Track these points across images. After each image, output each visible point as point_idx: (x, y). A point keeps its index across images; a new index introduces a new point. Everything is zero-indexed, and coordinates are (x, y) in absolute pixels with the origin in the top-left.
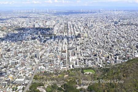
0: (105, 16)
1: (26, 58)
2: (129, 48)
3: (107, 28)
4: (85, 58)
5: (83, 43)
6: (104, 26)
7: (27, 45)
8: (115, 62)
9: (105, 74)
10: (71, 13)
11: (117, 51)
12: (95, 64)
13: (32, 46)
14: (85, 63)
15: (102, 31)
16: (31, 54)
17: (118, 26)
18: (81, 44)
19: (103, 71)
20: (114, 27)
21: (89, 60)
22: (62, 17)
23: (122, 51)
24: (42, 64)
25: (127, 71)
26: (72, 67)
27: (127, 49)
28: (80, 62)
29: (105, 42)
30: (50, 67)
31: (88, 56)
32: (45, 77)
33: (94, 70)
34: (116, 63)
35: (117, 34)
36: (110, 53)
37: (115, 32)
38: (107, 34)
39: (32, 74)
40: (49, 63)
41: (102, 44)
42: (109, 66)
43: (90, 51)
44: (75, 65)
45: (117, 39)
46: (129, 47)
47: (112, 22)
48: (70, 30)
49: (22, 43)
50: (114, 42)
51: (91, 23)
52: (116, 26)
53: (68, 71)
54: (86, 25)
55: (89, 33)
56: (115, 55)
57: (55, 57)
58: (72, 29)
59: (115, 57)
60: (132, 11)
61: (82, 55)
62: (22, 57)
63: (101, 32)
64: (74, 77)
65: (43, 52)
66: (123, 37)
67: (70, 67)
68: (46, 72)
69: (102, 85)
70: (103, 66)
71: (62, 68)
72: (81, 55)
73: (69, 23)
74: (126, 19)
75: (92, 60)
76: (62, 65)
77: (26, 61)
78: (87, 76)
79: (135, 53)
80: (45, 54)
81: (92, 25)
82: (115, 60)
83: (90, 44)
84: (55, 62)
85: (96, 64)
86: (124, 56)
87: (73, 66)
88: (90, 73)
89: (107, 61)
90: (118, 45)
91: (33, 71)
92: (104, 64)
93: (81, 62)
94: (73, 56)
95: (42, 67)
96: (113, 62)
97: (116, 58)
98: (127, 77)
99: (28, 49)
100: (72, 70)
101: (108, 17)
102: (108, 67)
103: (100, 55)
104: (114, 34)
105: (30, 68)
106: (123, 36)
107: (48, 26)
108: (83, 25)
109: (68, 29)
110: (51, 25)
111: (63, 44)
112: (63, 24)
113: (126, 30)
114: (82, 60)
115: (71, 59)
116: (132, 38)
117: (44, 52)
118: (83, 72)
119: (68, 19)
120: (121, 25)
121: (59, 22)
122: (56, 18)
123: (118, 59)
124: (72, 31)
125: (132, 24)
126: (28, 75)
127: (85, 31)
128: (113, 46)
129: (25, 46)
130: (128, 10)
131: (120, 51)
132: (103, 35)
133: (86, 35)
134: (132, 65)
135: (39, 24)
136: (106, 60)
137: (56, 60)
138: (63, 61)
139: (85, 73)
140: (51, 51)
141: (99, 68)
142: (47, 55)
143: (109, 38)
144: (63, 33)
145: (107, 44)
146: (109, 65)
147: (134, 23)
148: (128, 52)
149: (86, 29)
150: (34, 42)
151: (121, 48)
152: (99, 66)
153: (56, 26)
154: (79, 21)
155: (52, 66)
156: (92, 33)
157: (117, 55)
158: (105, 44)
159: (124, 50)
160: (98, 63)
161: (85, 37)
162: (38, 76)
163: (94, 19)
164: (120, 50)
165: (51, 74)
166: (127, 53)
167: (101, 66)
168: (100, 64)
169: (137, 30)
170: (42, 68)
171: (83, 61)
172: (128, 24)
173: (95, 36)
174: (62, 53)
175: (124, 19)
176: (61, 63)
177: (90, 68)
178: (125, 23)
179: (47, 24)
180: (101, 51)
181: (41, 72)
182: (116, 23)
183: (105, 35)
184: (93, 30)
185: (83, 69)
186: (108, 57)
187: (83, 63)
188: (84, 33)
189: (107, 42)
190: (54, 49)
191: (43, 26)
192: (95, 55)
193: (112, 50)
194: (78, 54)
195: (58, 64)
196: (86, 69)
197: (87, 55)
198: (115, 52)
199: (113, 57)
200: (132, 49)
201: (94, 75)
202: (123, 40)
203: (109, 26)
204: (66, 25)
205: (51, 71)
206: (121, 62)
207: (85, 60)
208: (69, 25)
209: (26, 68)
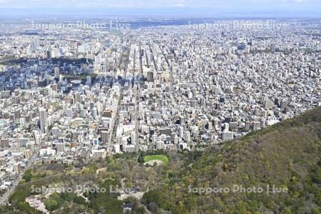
0: (219, 32)
1: (16, 130)
2: (258, 105)
3: (219, 59)
4: (152, 128)
5: (155, 95)
6: (212, 55)
7: (23, 100)
8: (221, 136)
9: (189, 164)
10: (144, 23)
11: (230, 111)
12: (173, 142)
13: (35, 101)
14: (151, 141)
15: (206, 67)
16: (28, 119)
17: (245, 54)
18: (151, 96)
19: (187, 158)
20: (236, 56)
21: (162, 132)
22: (120, 34)
23: (241, 111)
24: (50, 143)
25: (234, 158)
26: (118, 150)
27: (254, 106)
28: (140, 137)
29: (207, 92)
30: (67, 149)
31: (160, 125)
32: (50, 172)
33: (168, 156)
34: (221, 138)
35: (239, 73)
36: (212, 118)
37: (235, 68)
38: (216, 74)
39: (23, 167)
40: (67, 141)
41: (199, 97)
42: (204, 146)
43: (168, 113)
44: (126, 146)
45: (237, 83)
46: (259, 103)
47: (233, 44)
48: (132, 63)
49: (13, 94)
50: (227, 91)
51: (183, 47)
52: (239, 55)
53: (107, 158)
54: (173, 52)
55: (174, 71)
56: (223, 122)
57: (84, 127)
58: (138, 61)
59: (223, 125)
60: (283, 20)
61: (149, 122)
62: (6, 128)
63: (203, 68)
64: (117, 171)
65: (58, 116)
66: (250, 80)
67: (114, 150)
68: (56, 162)
69: (175, 190)
70: (191, 146)
71: (93, 151)
72: (146, 121)
73: (135, 47)
74: (266, 39)
75: (168, 132)
76: (98, 145)
77: (14, 136)
78: (147, 169)
79: (270, 115)
80: (62, 120)
81: (185, 53)
82: (220, 132)
83: (172, 97)
84: (82, 139)
85: (176, 142)
86: (244, 124)
87: (121, 146)
88: (155, 164)
89: (202, 136)
90: (236, 98)
91: (25, 160)
92: (195, 141)
93: (143, 138)
94: (127, 124)
95: (50, 151)
96: (216, 137)
97: (223, 128)
98: (230, 170)
99: (25, 108)
100: (117, 156)
101: (225, 34)
102: (202, 149)
103: (188, 121)
104: (232, 73)
105: (19, 154)
106: (251, 77)
107: (82, 54)
108: (165, 52)
109: (128, 61)
110: (89, 53)
111: (109, 96)
112: (118, 50)
113: (261, 63)
114: (145, 134)
115: (119, 132)
116: (270, 81)
117: (61, 116)
118: (141, 161)
119: (134, 38)
120: (251, 52)
121: (109, 46)
122: (106, 35)
123: (226, 131)
124: (138, 66)
125: (277, 50)
126: (11, 170)
127: (166, 67)
128: (222, 100)
129: (18, 102)
130: (274, 19)
131: (236, 112)
132: (207, 76)
133: (166, 75)
134: (247, 144)
135: (61, 51)
136: (201, 133)
137: (85, 134)
138: (99, 136)
139: (145, 164)
140: (78, 113)
141: (178, 152)
142: (66, 123)
143: (217, 82)
144: (115, 71)
145: (211, 97)
146: (205, 143)
147: (281, 49)
148: (254, 113)
149: (169, 61)
150: (42, 92)
151: (241, 104)
152: (182, 146)
153: (100, 55)
154: (158, 42)
155: (73, 149)
156: (181, 70)
157: (227, 120)
158: (207, 96)
159: (246, 111)
160: (181, 139)
161: (165, 81)
162: (35, 172)
163: (192, 38)
164: (237, 109)
165: (66, 166)
166: (252, 117)
167: (185, 146)
168: (185, 142)
169: (285, 64)
170: (48, 153)
171: (148, 135)
172: (267, 51)
173: (187, 78)
174: (104, 118)
175: (262, 39)
176: (96, 141)
177: (161, 152)
178: (262, 49)
179: (81, 49)
180: (194, 112)
181: (43, 162)
182: (241, 47)
183: (210, 75)
184: (186, 63)
185: (142, 154)
186: (207, 126)
187: (146, 140)
188: (164, 70)
189: (211, 92)
190: (85, 108)
191: (71, 54)
192: (178, 122)
193: (220, 109)
194: (139, 119)
195: (88, 143)
196: (151, 154)
197: (161, 121)
198: (224, 114)
199: (217, 126)
200: (264, 107)
201: (165, 168)
202: (248, 86)
203: (223, 54)
204: (125, 53)
205: (69, 158)
206: (234, 136)
207: (152, 132)
208: (132, 52)
209: (10, 153)
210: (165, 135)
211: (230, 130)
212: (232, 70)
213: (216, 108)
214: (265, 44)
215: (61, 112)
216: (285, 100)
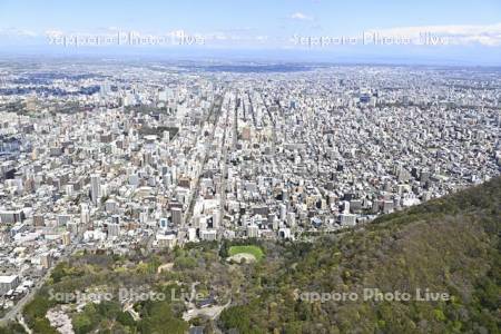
0: (337, 79)
1: (58, 201)
2: (388, 177)
3: (336, 113)
4: (244, 205)
5: (251, 158)
6: (328, 108)
7: (78, 159)
8: (339, 220)
9: (292, 263)
10: (247, 69)
11: (351, 184)
12: (271, 227)
13: (92, 162)
14: (240, 223)
15: (320, 122)
16: (77, 187)
17: (370, 107)
18: (245, 158)
19: (289, 253)
20: (357, 110)
21: (256, 211)
22: (214, 79)
23: (366, 184)
24: (100, 222)
25: (360, 261)
26: (192, 237)
27: (383, 178)
28: (225, 217)
29: (320, 156)
30: (122, 232)
31: (255, 200)
32: (90, 268)
33: (262, 249)
34: (339, 223)
35: (362, 132)
36: (326, 192)
37: (357, 126)
38: (332, 132)
39: (56, 258)
40: (125, 220)
41: (310, 162)
42: (314, 234)
43: (267, 184)
44: (204, 231)
45: (360, 145)
46: (390, 173)
47: (354, 95)
48: (225, 116)
49: (66, 151)
50: (346, 155)
51: (291, 97)
52: (362, 109)
53: (176, 248)
54: (278, 103)
55: (278, 127)
56: (342, 199)
57: (151, 199)
58: (233, 112)
59: (341, 203)
60: (416, 67)
61: (239, 196)
62: (46, 198)
63: (316, 126)
64: (187, 271)
65: (119, 183)
66: (377, 142)
67: (187, 237)
68: (103, 252)
69: (270, 308)
70: (296, 235)
71: (159, 237)
72: (236, 194)
73: (230, 96)
74: (397, 90)
75: (265, 212)
76: (165, 228)
77: (55, 209)
78: (232, 268)
79: (405, 191)
80: (123, 189)
81: (293, 104)
82: (338, 214)
83: (273, 161)
84: (146, 218)
85: (275, 227)
86: (370, 203)
87: (198, 230)
88: (244, 260)
89: (312, 219)
90: (359, 166)
91: (62, 247)
92: (302, 225)
93: (230, 219)
94: (210, 198)
95: (98, 234)
96: (332, 221)
97: (342, 209)
98: (354, 282)
99: (77, 171)
100: (190, 246)
101: (344, 82)
102: (311, 240)
103: (294, 197)
104: (353, 132)
105: (55, 237)
106: (379, 137)
107: (163, 101)
108: (268, 103)
109: (219, 113)
110: (172, 101)
111: (189, 158)
112: (209, 98)
113: (390, 119)
114: (233, 213)
115: (197, 209)
116: (404, 144)
117: (124, 183)
118: (224, 254)
119: (230, 85)
120: (377, 105)
121: (197, 94)
122: (196, 80)
123: (346, 213)
124: (232, 120)
125: (411, 104)
126: (38, 261)
127: (268, 122)
128: (340, 168)
129: (70, 162)
130: (405, 66)
131: (360, 186)
132: (320, 135)
133: (267, 132)
134: (379, 238)
135: (137, 97)
136: (311, 215)
137: (151, 211)
138: (169, 215)
139: (228, 259)
140: (144, 181)
141: (278, 243)
142: (128, 193)
143: (334, 144)
144: (202, 124)
145: (325, 162)
146: (315, 230)
147: (416, 103)
148: (384, 188)
149: (273, 114)
150: (104, 150)
151: (366, 174)
152: (283, 234)
153: (185, 105)
154: (259, 90)
155: (131, 233)
156: (287, 127)
157: (347, 197)
158: (320, 162)
159: (372, 184)
160: (282, 223)
161: (265, 139)
162: (71, 266)
163: (302, 86)
164: (360, 180)
165: (116, 258)
166: (382, 192)
167: (287, 233)
168: (288, 227)
169: (422, 122)
170: (96, 237)
171: (237, 216)
172: (398, 105)
173: (294, 136)
174: (179, 188)
175: (391, 90)
176: (163, 222)
177: (252, 241)
178: (392, 101)
179: (163, 96)
180: (302, 183)
181: (85, 251)
182: (365, 99)
183: (324, 133)
184: (294, 118)
185: (226, 244)
186: (319, 205)
187: (233, 223)
188: (266, 125)
189: (325, 156)
190: (156, 174)
191: (149, 102)
192: (280, 197)
193: (337, 180)
194: (227, 192)
195: (154, 223)
196: (238, 244)
197: (256, 194)
198: (343, 188)
199: (332, 205)
200: (397, 179)
201: (257, 269)
202: (375, 150)
203: (341, 107)
204: (218, 103)
205: (123, 246)
206: (357, 221)
207: (242, 211)
208: (225, 102)
209: (43, 235)
210: (260, 216)
211: (351, 211)
212: (353, 128)
213: (332, 179)
214: (394, 96)
215: (123, 177)
216: (426, 170)
